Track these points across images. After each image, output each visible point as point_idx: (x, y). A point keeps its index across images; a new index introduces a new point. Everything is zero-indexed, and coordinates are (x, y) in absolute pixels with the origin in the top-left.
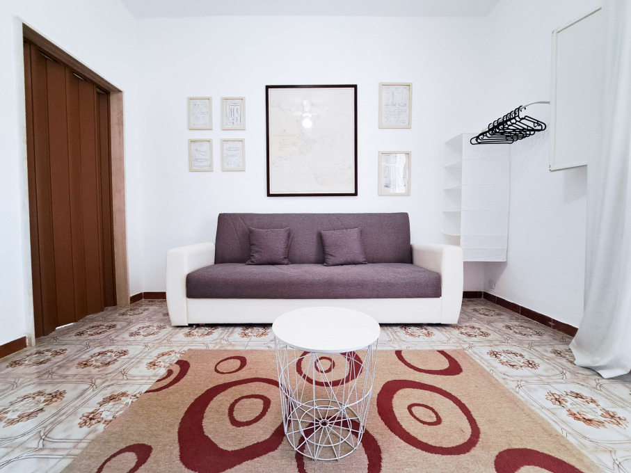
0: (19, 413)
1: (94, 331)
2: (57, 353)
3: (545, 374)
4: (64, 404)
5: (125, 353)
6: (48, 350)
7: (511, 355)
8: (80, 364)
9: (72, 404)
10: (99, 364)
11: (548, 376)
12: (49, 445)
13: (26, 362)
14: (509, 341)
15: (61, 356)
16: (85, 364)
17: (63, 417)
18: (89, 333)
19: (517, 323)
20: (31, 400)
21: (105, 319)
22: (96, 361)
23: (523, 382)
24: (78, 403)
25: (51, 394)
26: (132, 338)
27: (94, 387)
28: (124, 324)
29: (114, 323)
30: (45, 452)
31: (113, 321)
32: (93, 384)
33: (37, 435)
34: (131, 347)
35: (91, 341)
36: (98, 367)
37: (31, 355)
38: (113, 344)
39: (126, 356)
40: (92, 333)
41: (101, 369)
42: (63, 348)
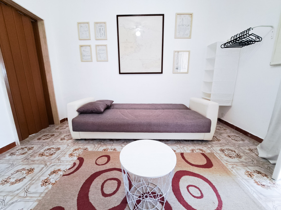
0: (15, 179)
1: (45, 138)
2: (30, 149)
3: (245, 161)
4: (34, 175)
5: (59, 149)
6: (26, 147)
7: (230, 151)
8: (40, 154)
9: (38, 175)
10: (48, 155)
11: (246, 162)
12: (28, 195)
13: (17, 153)
14: (229, 144)
15: (32, 151)
16: (42, 155)
17: (34, 181)
18: (43, 138)
19: (233, 134)
20: (20, 172)
21: (50, 132)
22: (47, 153)
23: (235, 165)
24: (40, 174)
25: (28, 170)
26: (62, 141)
27: (47, 166)
28: (58, 134)
29: (54, 133)
30: (27, 198)
31: (53, 132)
32: (46, 165)
33: (24, 190)
34: (62, 146)
35: (44, 143)
36: (48, 156)
37: (19, 150)
38: (53, 144)
39: (59, 151)
40: (44, 139)
41: (49, 157)
42: (32, 146)
